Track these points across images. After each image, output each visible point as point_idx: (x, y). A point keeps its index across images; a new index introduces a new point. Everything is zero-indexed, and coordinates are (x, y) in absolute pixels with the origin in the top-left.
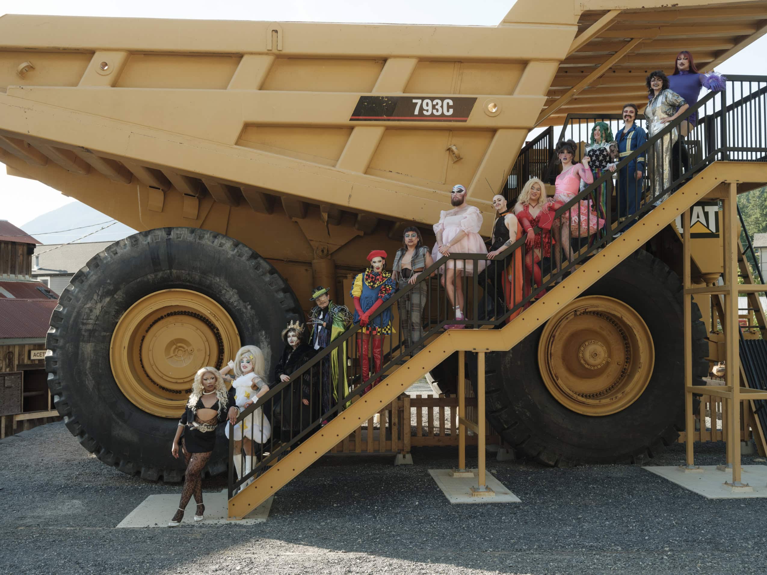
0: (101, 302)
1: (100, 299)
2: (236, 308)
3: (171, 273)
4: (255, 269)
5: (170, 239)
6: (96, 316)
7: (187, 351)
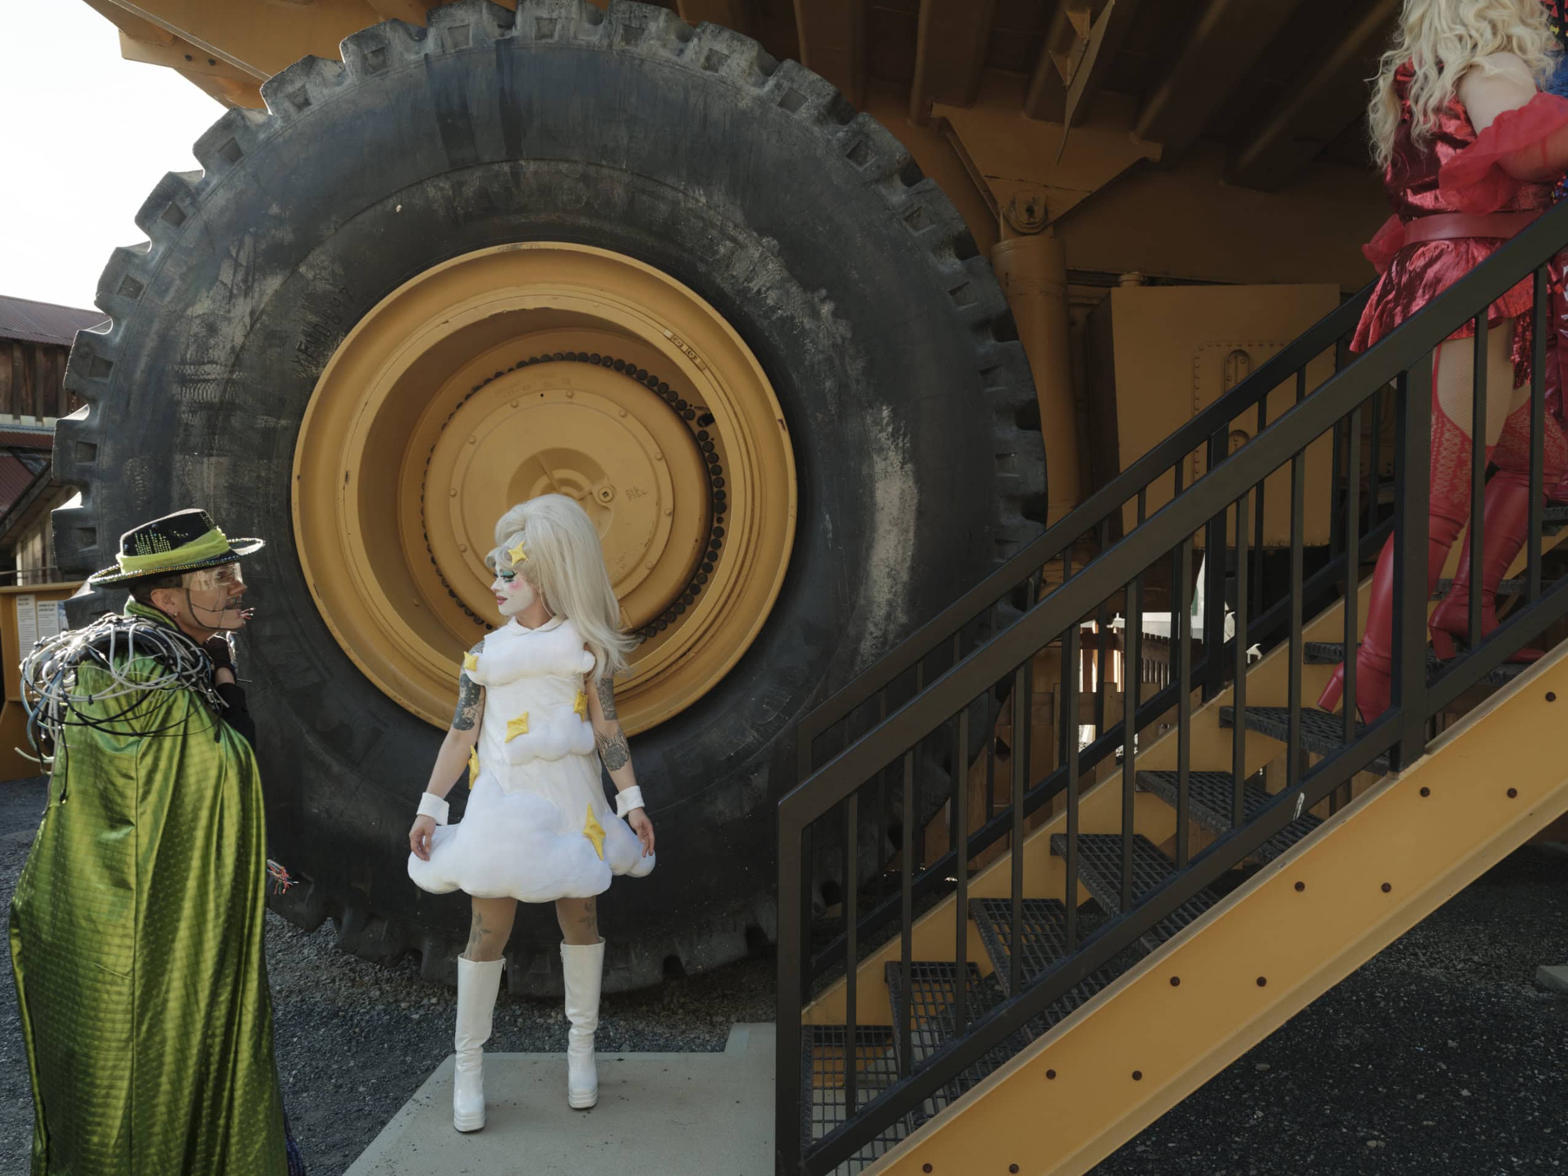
0: (247, 292)
1: (245, 281)
2: (774, 317)
3: (516, 174)
4: (849, 156)
5: (512, 39)
6: (233, 348)
7: (589, 497)
